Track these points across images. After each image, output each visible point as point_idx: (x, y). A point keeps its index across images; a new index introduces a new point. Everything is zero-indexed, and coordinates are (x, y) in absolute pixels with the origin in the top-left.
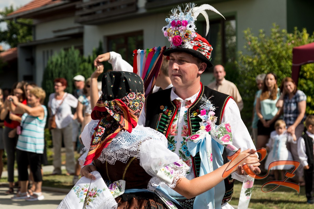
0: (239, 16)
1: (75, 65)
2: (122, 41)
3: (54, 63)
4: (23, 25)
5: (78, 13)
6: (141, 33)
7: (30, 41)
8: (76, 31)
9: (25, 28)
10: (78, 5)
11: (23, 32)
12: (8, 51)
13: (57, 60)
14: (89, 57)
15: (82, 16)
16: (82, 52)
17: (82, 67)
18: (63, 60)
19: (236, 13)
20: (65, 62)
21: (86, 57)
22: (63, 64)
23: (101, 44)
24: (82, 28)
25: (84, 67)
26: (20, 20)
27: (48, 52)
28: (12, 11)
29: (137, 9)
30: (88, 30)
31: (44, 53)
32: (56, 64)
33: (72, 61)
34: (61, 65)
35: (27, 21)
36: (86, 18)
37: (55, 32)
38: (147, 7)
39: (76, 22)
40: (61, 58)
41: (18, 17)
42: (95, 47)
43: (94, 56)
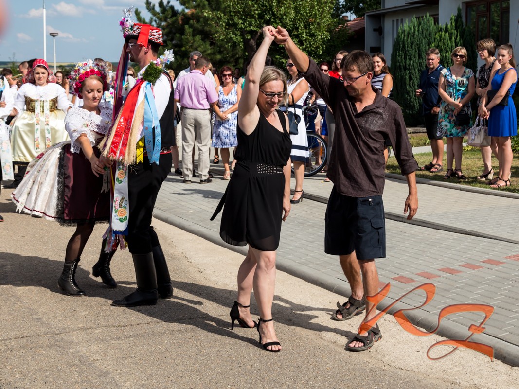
1: (430, 34)
3: (406, 33)
12: (354, 21)
13: (410, 28)
14: (447, 25)
16: (436, 21)
17: (437, 37)
18: (417, 29)
20: (418, 31)
21: (442, 24)
22: (417, 33)
23: (459, 10)
25: (440, 37)
27: (398, 20)
31: (393, 21)
32: (409, 33)
33: (427, 30)
34: (414, 34)
40: (414, 27)
42: (453, 14)
43: (452, 23)
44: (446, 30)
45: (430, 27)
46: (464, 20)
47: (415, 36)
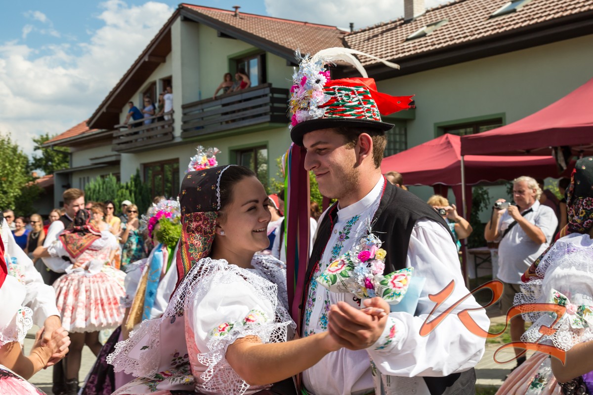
0: (270, 145)
1: (113, 191)
2: (159, 168)
3: (92, 190)
4: (58, 152)
5: (115, 142)
6: (177, 161)
7: (67, 169)
8: (113, 159)
9: (61, 155)
10: (115, 133)
11: (58, 160)
12: (44, 178)
13: (95, 186)
14: (127, 184)
15: (119, 144)
16: (118, 179)
17: (119, 193)
18: (101, 187)
19: (267, 142)
20: (103, 188)
21: (123, 183)
22: (101, 190)
23: (138, 171)
24: (120, 155)
25: (122, 193)
26: (56, 148)
27: (84, 178)
28: (47, 139)
29: (173, 138)
30: (125, 158)
31: (80, 179)
32: (94, 191)
33: (110, 188)
34: (99, 191)
35: (62, 149)
36: (123, 146)
37: (92, 159)
38: (183, 136)
39: (113, 150)
40: (99, 185)
41: (55, 145)
42: (133, 174)
43: (131, 183)
44: (127, 188)
45: (113, 185)
46: (142, 179)
47: (100, 193)
